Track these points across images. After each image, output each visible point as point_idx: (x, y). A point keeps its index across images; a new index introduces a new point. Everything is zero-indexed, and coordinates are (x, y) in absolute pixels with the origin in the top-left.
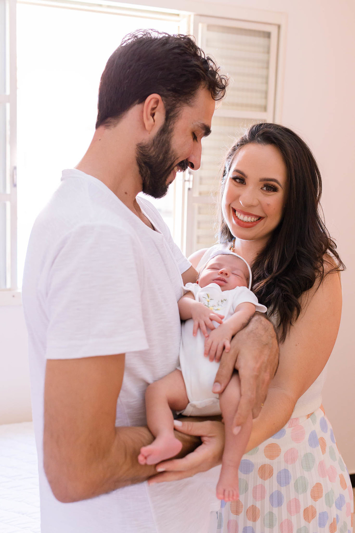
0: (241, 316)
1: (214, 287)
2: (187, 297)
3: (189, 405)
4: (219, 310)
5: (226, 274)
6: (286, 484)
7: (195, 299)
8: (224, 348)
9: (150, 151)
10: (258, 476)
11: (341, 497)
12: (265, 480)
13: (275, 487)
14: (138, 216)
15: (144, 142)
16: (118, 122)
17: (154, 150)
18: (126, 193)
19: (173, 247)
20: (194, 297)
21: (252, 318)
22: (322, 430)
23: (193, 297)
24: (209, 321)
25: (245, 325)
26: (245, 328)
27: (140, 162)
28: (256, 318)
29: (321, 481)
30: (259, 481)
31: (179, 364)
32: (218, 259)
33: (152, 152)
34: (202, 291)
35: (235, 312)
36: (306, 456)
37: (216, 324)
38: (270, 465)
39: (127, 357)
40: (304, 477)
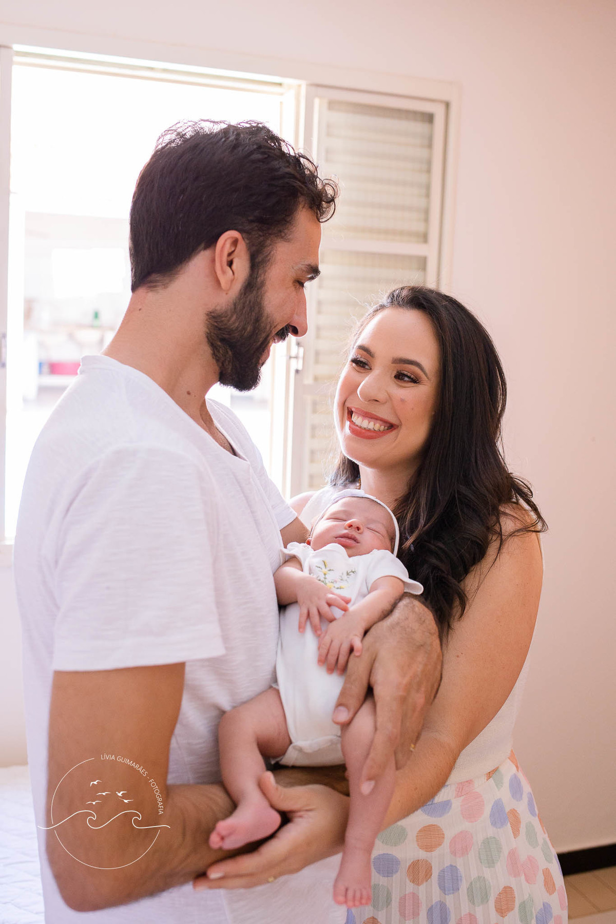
0: (379, 598)
1: (336, 549)
2: (288, 566)
3: (290, 748)
4: (343, 588)
5: (358, 529)
6: (453, 890)
7: (302, 571)
8: (351, 650)
9: (231, 322)
10: (407, 880)
11: (546, 908)
12: (418, 884)
13: (436, 895)
14: (207, 432)
15: (218, 308)
16: (171, 281)
17: (237, 318)
18: (189, 393)
19: (267, 484)
20: (301, 568)
21: (399, 602)
22: (513, 796)
23: (298, 566)
24: (326, 607)
25: (387, 614)
26: (386, 619)
27: (212, 339)
28: (405, 601)
29: (513, 882)
30: (410, 887)
31: (275, 680)
32: (345, 504)
33: (234, 323)
34: (315, 557)
35: (369, 592)
36: (487, 842)
37: (337, 613)
38: (427, 861)
39: (187, 669)
40: (484, 878)
